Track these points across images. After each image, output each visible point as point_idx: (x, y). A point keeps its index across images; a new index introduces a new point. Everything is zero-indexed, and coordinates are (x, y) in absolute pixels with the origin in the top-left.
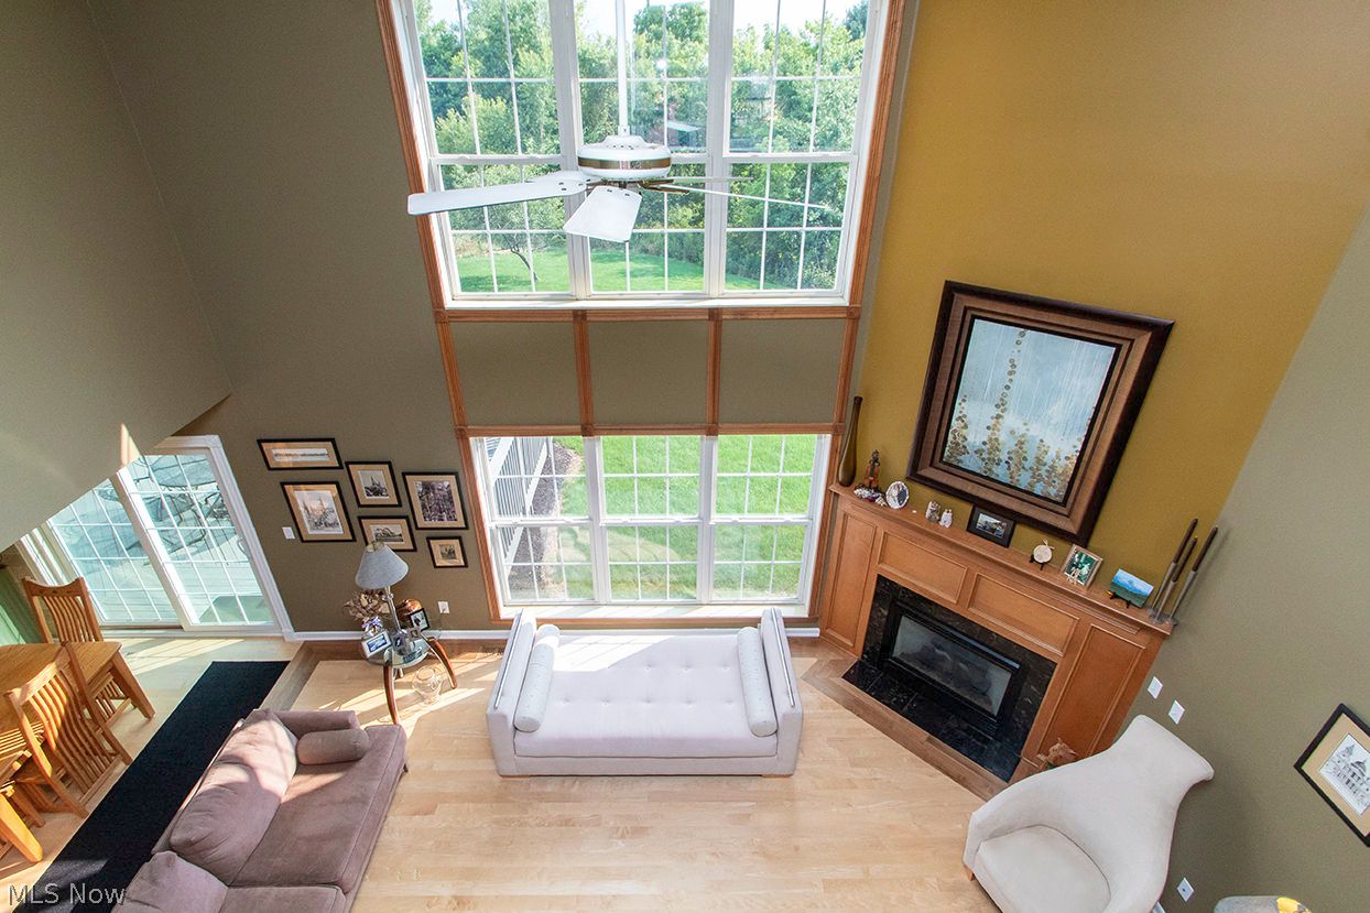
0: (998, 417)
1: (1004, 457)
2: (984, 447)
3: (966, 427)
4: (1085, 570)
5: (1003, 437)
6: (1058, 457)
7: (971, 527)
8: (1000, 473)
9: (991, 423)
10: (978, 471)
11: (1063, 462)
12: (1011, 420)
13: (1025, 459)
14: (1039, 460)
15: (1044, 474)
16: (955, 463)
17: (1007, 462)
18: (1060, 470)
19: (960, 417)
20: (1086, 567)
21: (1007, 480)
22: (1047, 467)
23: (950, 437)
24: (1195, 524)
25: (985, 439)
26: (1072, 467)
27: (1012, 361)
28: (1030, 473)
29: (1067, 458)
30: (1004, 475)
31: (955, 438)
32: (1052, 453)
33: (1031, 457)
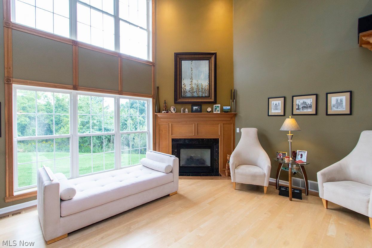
0: (192, 81)
1: (195, 90)
2: (190, 90)
3: (185, 86)
4: (218, 109)
5: (194, 86)
6: (205, 86)
7: (192, 111)
8: (195, 95)
9: (190, 83)
10: (190, 96)
11: (207, 87)
12: (194, 81)
13: (199, 89)
14: (202, 89)
15: (204, 91)
16: (185, 96)
17: (196, 91)
18: (206, 89)
19: (184, 84)
20: (218, 108)
21: (197, 96)
22: (204, 89)
23: (182, 90)
24: (231, 90)
25: (190, 88)
26: (208, 87)
27: (191, 68)
28: (201, 92)
29: (207, 86)
30: (196, 95)
31: (183, 90)
32: (204, 86)
33: (200, 88)
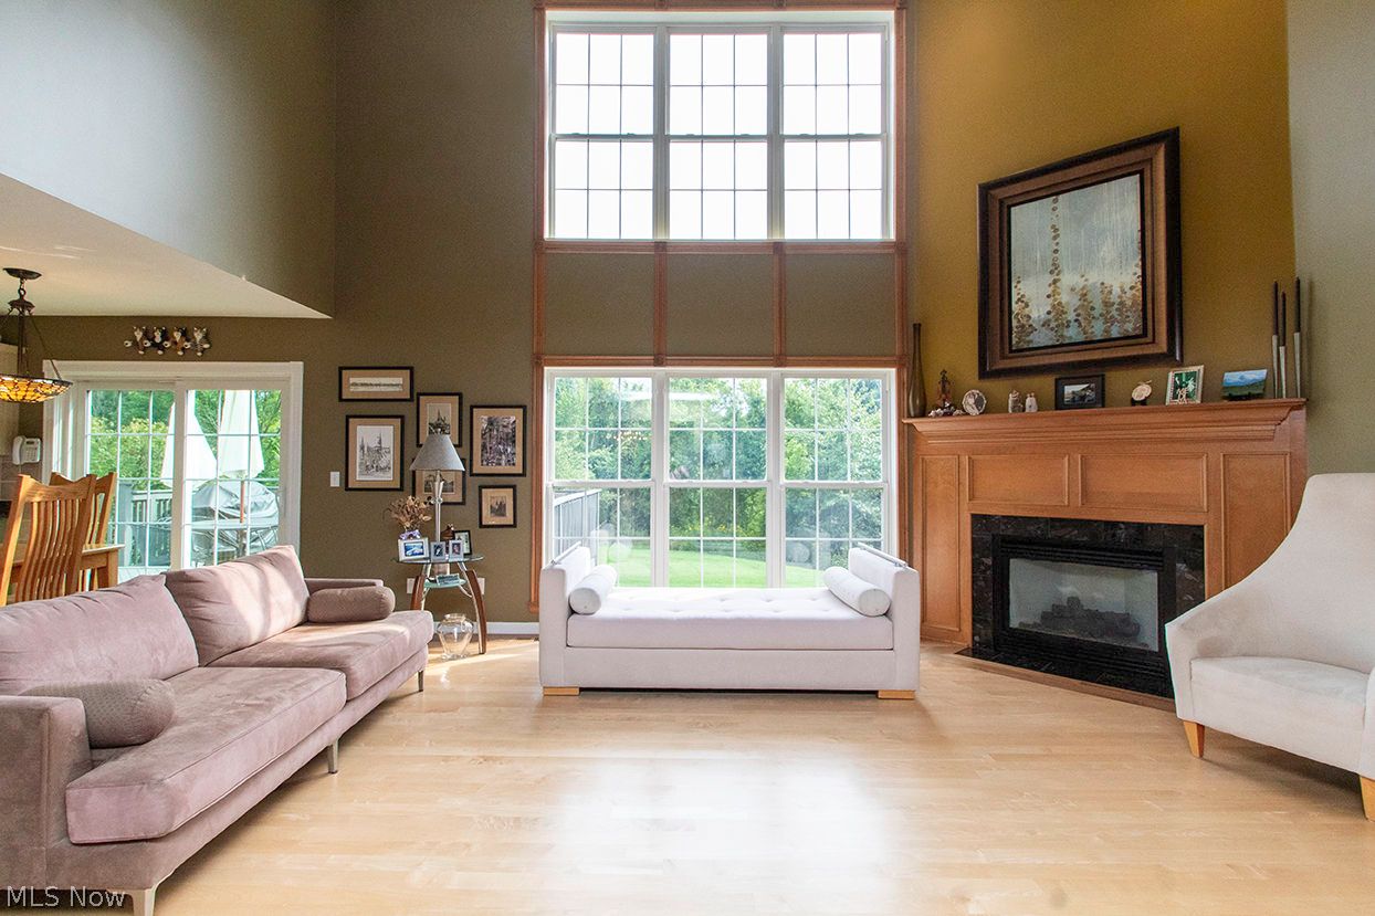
0: (1055, 282)
1: (1071, 316)
2: (1050, 317)
3: (1027, 306)
4: (1191, 386)
5: (1064, 298)
6: (1123, 292)
7: (1059, 404)
8: (1073, 334)
9: (1049, 291)
10: (1050, 343)
11: (1129, 293)
12: (1069, 279)
13: (1093, 308)
14: (1107, 304)
15: (1115, 313)
16: (1025, 346)
17: (1076, 320)
18: (1129, 303)
19: (1019, 299)
20: (1190, 383)
21: (1081, 338)
22: (1116, 306)
23: (1014, 323)
24: (1276, 285)
25: (1049, 308)
26: (1139, 294)
27: (1053, 227)
28: (1102, 319)
29: (1132, 288)
30: (1079, 333)
31: (1019, 321)
32: (1116, 290)
33: (1098, 304)
